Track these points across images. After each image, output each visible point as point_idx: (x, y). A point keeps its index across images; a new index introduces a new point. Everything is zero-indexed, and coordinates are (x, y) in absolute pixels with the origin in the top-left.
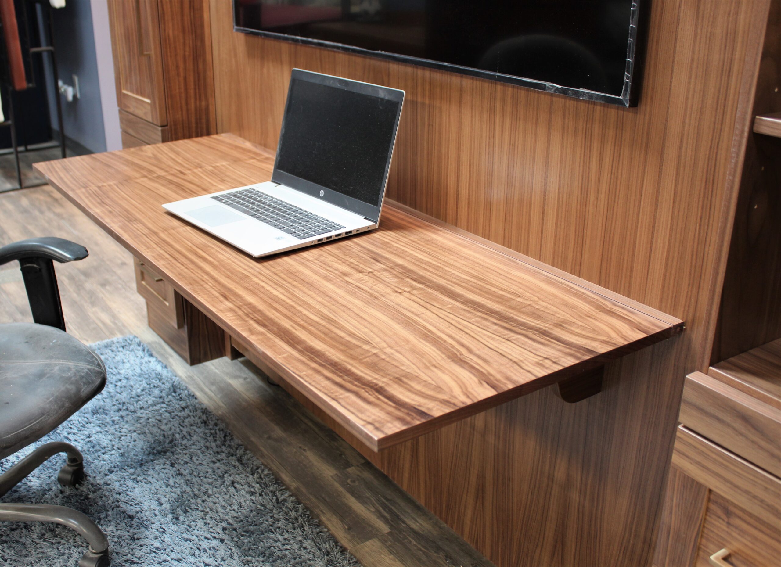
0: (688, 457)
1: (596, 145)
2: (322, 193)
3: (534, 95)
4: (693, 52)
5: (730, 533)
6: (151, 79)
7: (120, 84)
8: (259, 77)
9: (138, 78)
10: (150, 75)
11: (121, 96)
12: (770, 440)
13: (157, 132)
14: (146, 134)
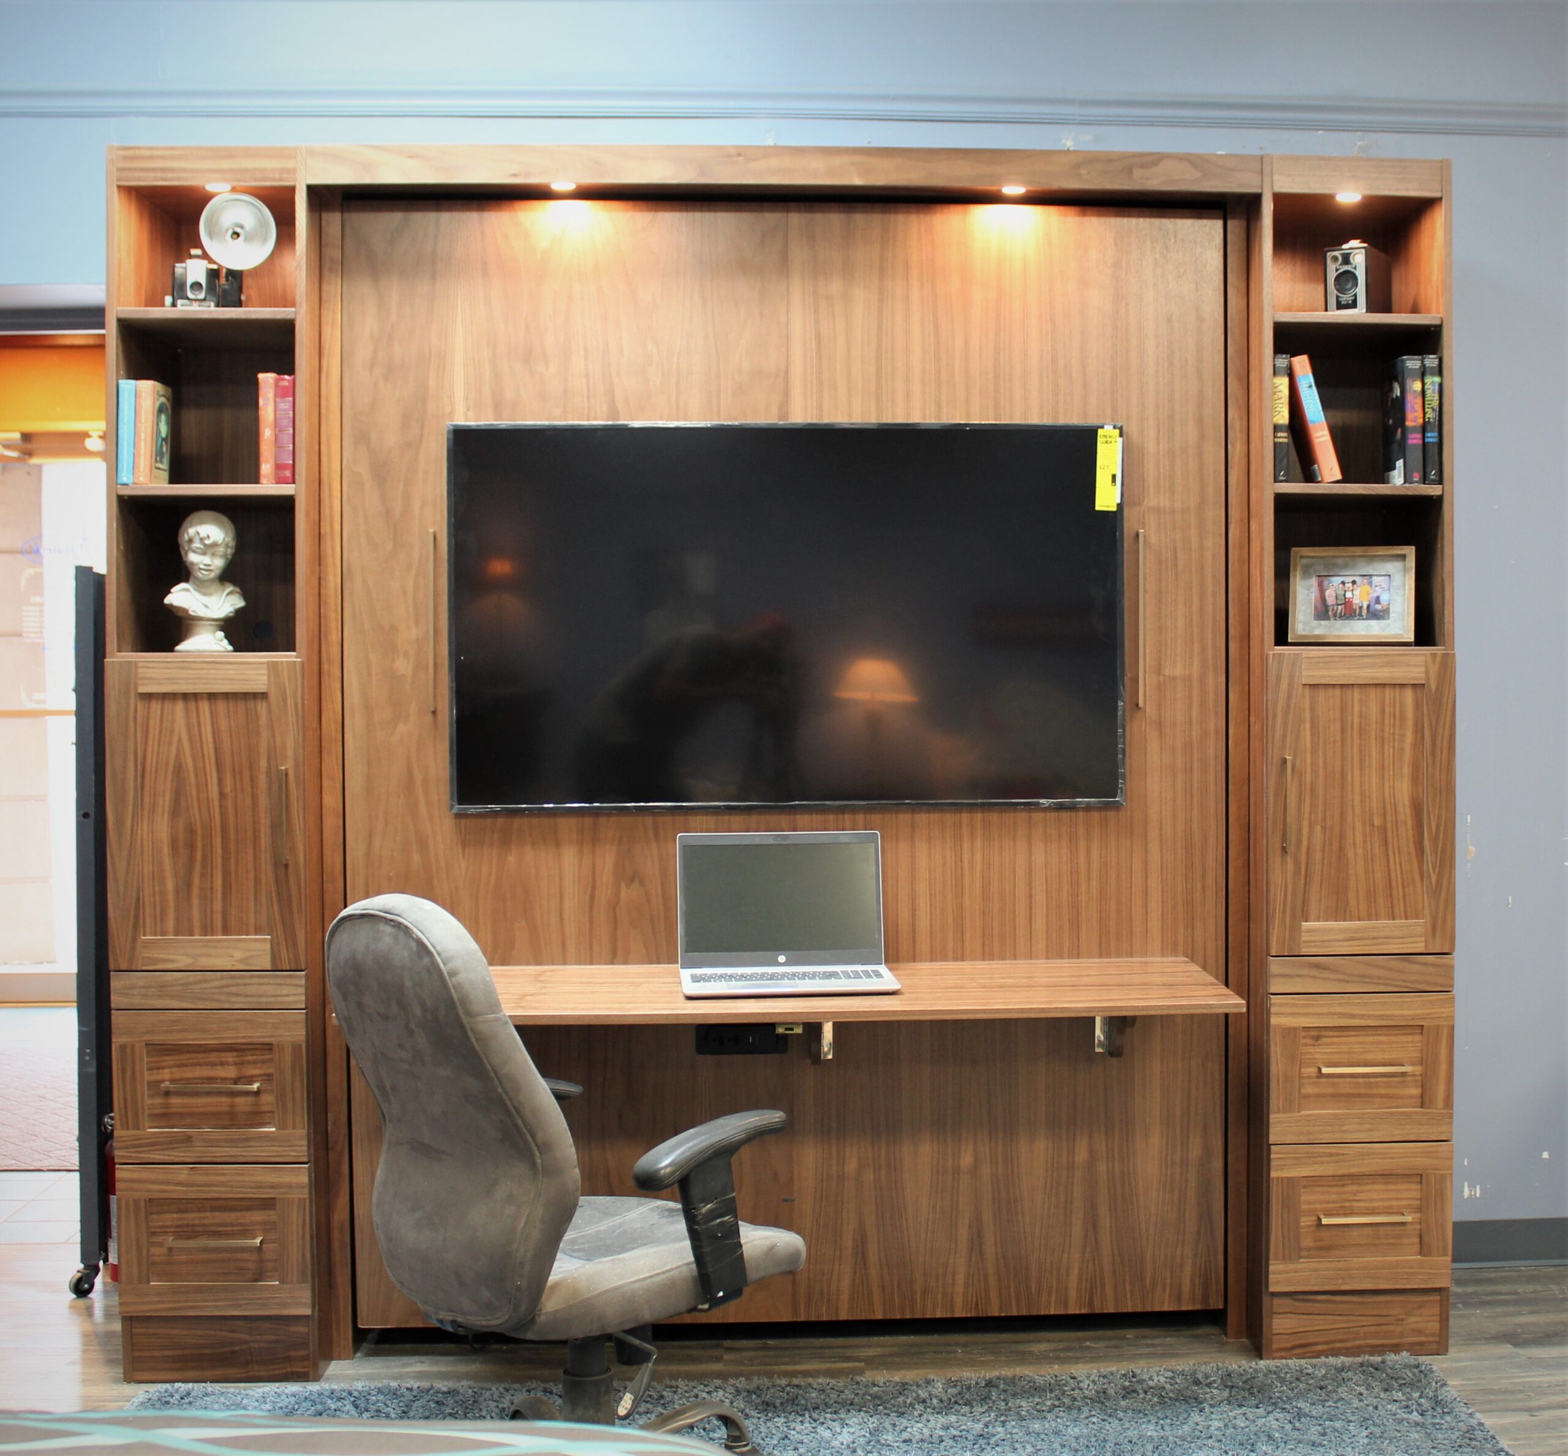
0: (1283, 1014)
1: (1082, 844)
2: (782, 959)
3: (1008, 817)
4: (1161, 760)
5: (1320, 1052)
6: (284, 899)
7: (136, 926)
8: (494, 870)
9: (218, 906)
10: (279, 894)
11: (133, 948)
12: (1336, 971)
13: (289, 981)
14: (237, 995)
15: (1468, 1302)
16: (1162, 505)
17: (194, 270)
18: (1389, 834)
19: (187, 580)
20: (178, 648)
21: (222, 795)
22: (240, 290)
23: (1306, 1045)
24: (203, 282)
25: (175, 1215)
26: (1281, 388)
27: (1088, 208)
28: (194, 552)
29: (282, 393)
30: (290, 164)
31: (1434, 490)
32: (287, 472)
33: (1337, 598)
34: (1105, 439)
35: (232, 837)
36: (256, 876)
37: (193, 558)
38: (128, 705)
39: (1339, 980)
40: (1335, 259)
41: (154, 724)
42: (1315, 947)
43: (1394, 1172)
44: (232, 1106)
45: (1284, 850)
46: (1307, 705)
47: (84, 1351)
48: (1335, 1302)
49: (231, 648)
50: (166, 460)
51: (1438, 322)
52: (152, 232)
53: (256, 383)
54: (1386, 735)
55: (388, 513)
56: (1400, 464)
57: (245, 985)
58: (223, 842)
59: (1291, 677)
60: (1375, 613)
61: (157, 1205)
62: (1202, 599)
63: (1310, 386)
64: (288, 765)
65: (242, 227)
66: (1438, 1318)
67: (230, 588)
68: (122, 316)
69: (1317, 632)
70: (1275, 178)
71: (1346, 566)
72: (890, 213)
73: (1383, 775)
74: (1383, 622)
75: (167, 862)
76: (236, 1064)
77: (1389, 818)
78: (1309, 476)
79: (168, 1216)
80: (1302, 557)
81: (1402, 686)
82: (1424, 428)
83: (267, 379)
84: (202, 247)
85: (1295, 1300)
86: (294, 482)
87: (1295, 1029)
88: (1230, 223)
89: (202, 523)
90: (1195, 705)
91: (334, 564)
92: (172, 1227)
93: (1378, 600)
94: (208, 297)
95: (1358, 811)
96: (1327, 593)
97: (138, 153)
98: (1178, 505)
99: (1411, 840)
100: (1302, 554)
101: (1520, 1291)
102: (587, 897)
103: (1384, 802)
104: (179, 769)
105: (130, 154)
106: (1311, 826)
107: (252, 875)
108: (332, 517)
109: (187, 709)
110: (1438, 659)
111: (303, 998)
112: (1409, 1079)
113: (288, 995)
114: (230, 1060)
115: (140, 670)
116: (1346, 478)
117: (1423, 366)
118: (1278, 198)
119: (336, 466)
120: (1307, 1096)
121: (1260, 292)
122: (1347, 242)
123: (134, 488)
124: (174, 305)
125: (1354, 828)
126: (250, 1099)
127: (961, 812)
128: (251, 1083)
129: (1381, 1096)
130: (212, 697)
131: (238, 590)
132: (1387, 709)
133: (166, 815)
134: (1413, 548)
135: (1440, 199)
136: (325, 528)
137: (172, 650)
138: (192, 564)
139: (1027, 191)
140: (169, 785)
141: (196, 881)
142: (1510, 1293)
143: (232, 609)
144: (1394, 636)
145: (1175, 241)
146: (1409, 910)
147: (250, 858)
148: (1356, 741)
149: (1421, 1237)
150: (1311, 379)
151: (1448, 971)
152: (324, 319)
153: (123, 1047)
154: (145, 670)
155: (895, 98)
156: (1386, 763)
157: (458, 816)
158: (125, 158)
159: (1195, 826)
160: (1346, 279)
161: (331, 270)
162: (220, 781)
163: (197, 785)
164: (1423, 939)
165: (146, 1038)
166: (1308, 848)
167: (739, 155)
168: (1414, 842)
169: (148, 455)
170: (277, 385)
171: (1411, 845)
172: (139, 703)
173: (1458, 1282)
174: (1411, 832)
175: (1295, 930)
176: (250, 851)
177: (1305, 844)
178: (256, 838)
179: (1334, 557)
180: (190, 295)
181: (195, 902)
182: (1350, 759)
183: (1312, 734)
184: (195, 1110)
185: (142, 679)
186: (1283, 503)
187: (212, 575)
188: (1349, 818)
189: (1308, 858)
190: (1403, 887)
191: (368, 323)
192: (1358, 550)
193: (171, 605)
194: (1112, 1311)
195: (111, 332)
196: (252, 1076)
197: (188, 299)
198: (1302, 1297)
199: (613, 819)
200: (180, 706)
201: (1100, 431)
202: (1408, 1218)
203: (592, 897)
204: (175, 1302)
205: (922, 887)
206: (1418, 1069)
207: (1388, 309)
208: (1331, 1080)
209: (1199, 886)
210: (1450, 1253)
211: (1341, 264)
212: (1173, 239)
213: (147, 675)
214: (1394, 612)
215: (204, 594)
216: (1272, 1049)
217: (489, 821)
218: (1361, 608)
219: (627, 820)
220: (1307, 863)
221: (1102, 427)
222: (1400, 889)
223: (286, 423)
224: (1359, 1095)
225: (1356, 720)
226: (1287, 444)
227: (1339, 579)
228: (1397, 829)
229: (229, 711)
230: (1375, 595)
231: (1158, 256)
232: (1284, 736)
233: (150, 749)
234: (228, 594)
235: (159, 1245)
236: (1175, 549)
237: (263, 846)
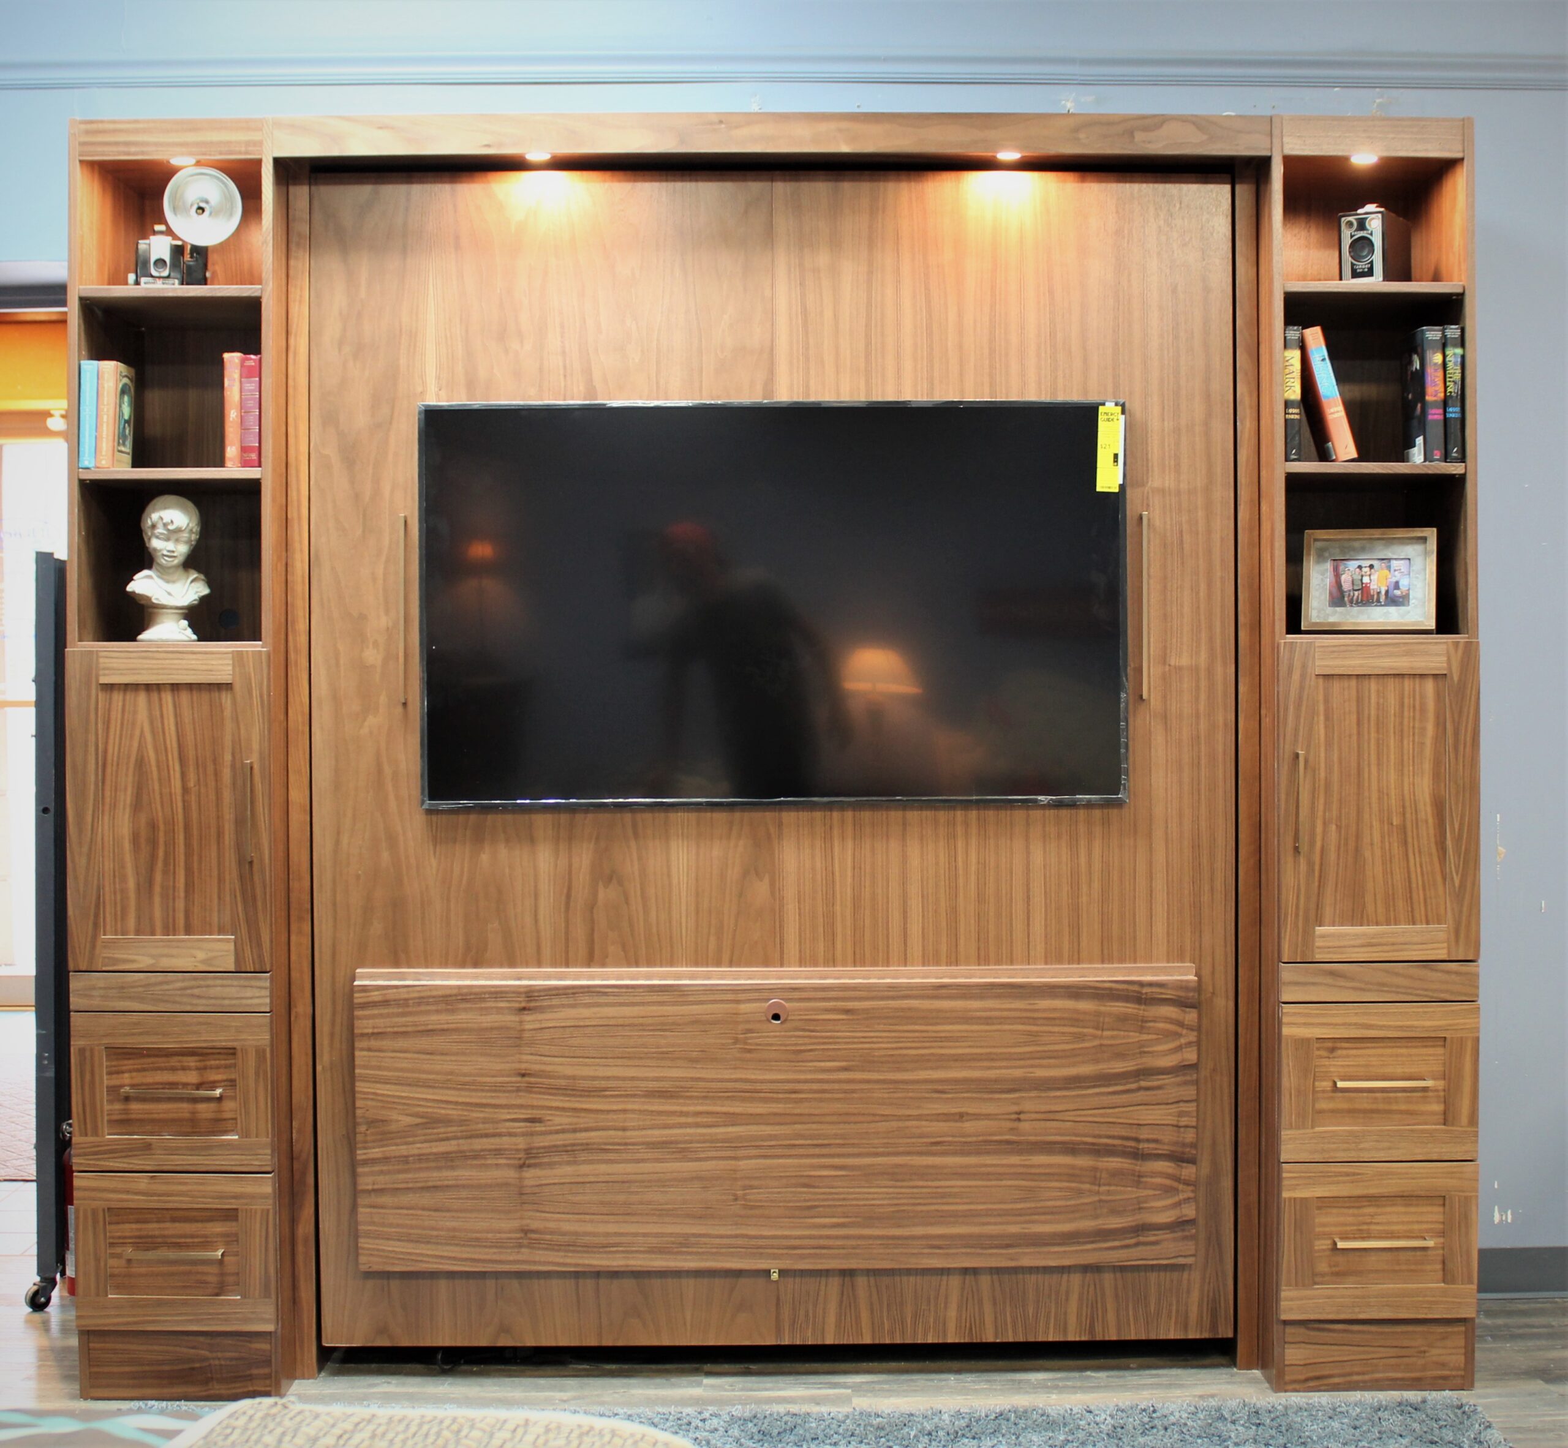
0: (1295, 1024)
1: (1083, 844)
3: (1005, 814)
4: (1166, 756)
5: (1335, 1065)
6: (249, 897)
7: (96, 925)
8: (466, 869)
9: (180, 904)
10: (244, 892)
11: (93, 947)
12: (1353, 979)
13: (253, 983)
14: (199, 997)
15: (1497, 1334)
16: (1167, 485)
17: (158, 247)
18: (1409, 834)
19: (150, 567)
20: (140, 637)
21: (185, 790)
22: (205, 267)
23: (1321, 1057)
24: (168, 259)
25: (134, 1226)
26: (1291, 361)
27: (1088, 174)
28: (157, 537)
29: (248, 373)
30: (255, 136)
31: (1456, 469)
32: (253, 455)
33: (1353, 584)
34: (1106, 417)
35: (195, 832)
36: (219, 875)
37: (156, 544)
38: (89, 696)
39: (1354, 989)
40: (1350, 224)
41: (116, 715)
42: (1329, 953)
43: (1416, 1193)
44: (193, 1113)
45: (1296, 850)
46: (1321, 698)
47: (40, 1367)
48: (1352, 1332)
49: (195, 637)
50: (129, 443)
51: (1460, 290)
52: (114, 207)
53: (221, 363)
54: (1406, 728)
55: (357, 497)
56: (1420, 441)
57: (208, 986)
58: (185, 838)
59: (1304, 667)
60: (1394, 599)
61: (118, 1214)
62: (1210, 585)
63: (1323, 360)
64: (253, 759)
65: (207, 202)
66: (1463, 1351)
67: (194, 575)
68: (84, 294)
69: (1331, 620)
70: (1285, 140)
71: (1363, 549)
72: (879, 180)
73: (1402, 770)
74: (1402, 609)
75: (128, 858)
76: (198, 1069)
77: (1408, 815)
78: (1324, 455)
79: (127, 1226)
80: (1316, 540)
81: (1422, 676)
82: (1445, 403)
83: (232, 359)
84: (166, 223)
85: (1308, 1329)
86: (260, 466)
87: (1308, 1040)
88: (1238, 187)
89: (165, 508)
90: (1203, 696)
91: (301, 551)
92: (130, 1237)
93: (1397, 585)
94: (172, 274)
95: (1375, 807)
96: (1343, 578)
97: (100, 126)
98: (1184, 486)
99: (1433, 840)
100: (1315, 538)
101: (1554, 1323)
102: (563, 898)
103: (1403, 800)
104: (141, 763)
105: (92, 128)
106: (1325, 824)
107: (215, 873)
108: (299, 501)
109: (149, 702)
110: (1461, 646)
111: (268, 1000)
112: (1430, 1094)
113: (251, 998)
114: (192, 1064)
115: (101, 660)
116: (1363, 456)
117: (1444, 336)
118: (1288, 161)
119: (304, 448)
120: (1320, 1112)
121: (1270, 261)
122: (1363, 206)
123: (95, 472)
124: (137, 283)
125: (1371, 827)
126: (213, 1106)
127: (954, 808)
128: (213, 1088)
129: (1401, 1112)
130: (175, 687)
131: (202, 577)
132: (1406, 701)
133: (128, 810)
134: (1435, 530)
135: (1462, 159)
136: (292, 513)
137: (134, 639)
138: (155, 550)
139: (1023, 157)
140: (130, 778)
141: (158, 877)
142: (1544, 1326)
143: (196, 597)
144: (1414, 624)
145: (1180, 208)
146: (1430, 914)
147: (214, 854)
148: (1373, 735)
149: (1444, 1263)
150: (1324, 352)
151: (1473, 980)
152: (291, 296)
153: (82, 1051)
154: (107, 660)
155: (886, 60)
156: (1406, 758)
157: (429, 812)
158: (88, 132)
159: (1203, 824)
160: (1361, 245)
161: (298, 245)
162: (183, 775)
163: (160, 779)
164: (1445, 945)
165: (105, 1041)
166: (1323, 847)
167: (721, 122)
168: (1436, 843)
169: (111, 438)
170: (242, 366)
171: (1433, 846)
172: (100, 694)
173: (1489, 1313)
174: (1432, 831)
175: (1308, 935)
176: (214, 848)
177: (1318, 844)
178: (220, 835)
179: (1350, 540)
180: (154, 273)
181: (157, 899)
182: (1366, 755)
183: (1326, 727)
184: (156, 1116)
185: (104, 669)
186: (1294, 483)
187: (176, 562)
188: (1366, 816)
189: (1322, 858)
190: (1424, 889)
191: (336, 299)
192: (1376, 533)
193: (134, 593)
194: (1114, 1338)
195: (73, 311)
196: (214, 1082)
197: (152, 276)
198: (1316, 1326)
199: (590, 816)
200: (142, 697)
201: (1101, 409)
202: (1430, 1243)
203: (568, 896)
204: (134, 1316)
205: (914, 889)
206: (1440, 1084)
207: (1407, 277)
208: (1347, 1094)
209: (1207, 887)
210: (1476, 1281)
211: (1357, 230)
212: (1178, 205)
213: (111, 665)
214: (1414, 598)
215: (168, 582)
216: (1284, 1061)
217: (462, 818)
218: (1379, 593)
219: (604, 817)
220: (1321, 865)
221: (1103, 404)
222: (1421, 892)
223: (252, 404)
224: (1377, 1111)
225: (1373, 712)
226: (1300, 420)
227: (1357, 563)
228: (1417, 828)
229: (192, 702)
230: (1394, 580)
231: (1162, 223)
232: (1296, 730)
233: (111, 741)
234: (192, 581)
235: (119, 1256)
236: (1181, 532)
237: (227, 842)
